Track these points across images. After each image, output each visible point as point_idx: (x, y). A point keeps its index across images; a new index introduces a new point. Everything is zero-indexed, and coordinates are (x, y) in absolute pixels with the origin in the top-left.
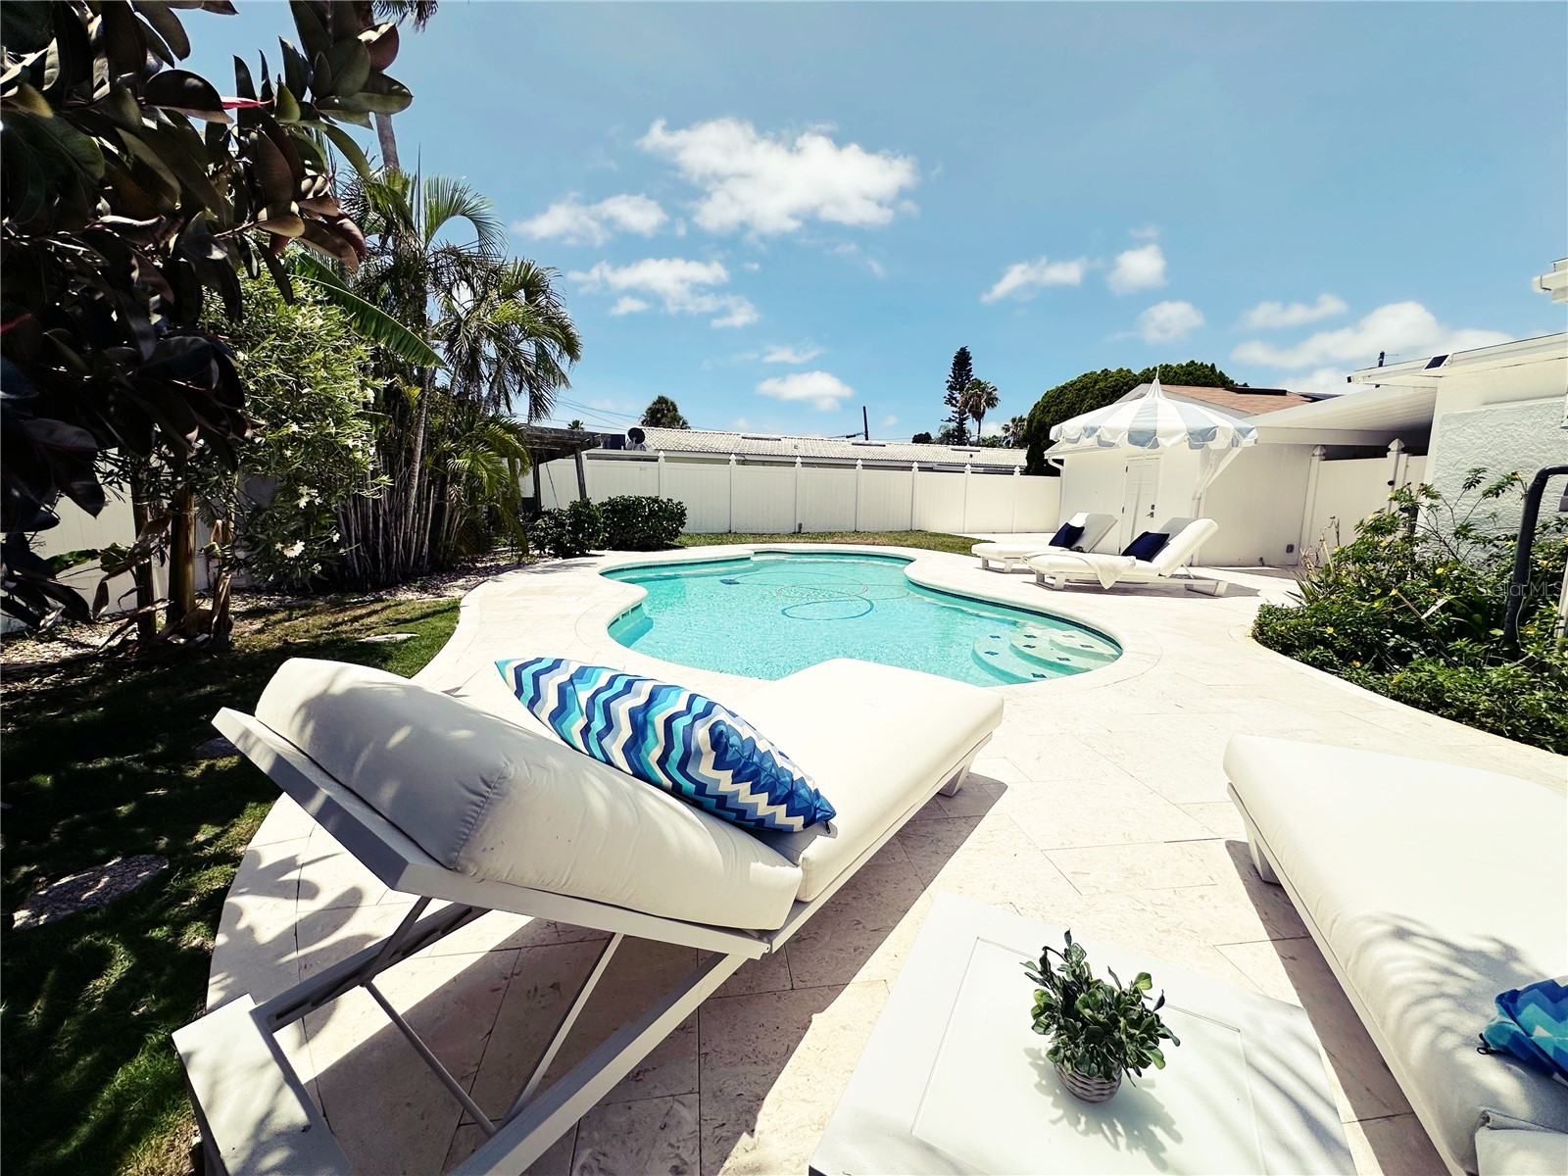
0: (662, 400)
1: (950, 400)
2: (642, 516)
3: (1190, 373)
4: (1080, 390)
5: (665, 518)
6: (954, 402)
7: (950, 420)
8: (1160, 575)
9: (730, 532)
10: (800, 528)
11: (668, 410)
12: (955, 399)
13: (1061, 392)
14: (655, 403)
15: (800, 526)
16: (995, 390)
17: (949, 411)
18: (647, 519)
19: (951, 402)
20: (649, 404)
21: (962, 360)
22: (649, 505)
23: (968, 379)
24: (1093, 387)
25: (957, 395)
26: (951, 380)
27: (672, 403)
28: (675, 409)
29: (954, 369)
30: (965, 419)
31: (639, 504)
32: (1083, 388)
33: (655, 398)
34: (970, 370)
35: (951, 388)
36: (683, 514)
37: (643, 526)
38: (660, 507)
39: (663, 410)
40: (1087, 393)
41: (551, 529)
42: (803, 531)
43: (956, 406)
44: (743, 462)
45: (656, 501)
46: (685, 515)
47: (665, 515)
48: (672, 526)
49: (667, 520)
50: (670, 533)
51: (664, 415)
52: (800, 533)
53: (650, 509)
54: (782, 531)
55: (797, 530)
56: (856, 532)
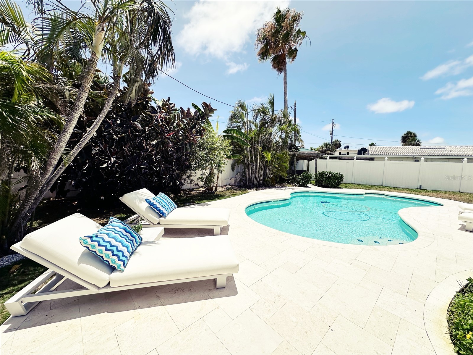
0: (409, 133)
2: (325, 178)
5: (334, 179)
9: (382, 185)
11: (412, 137)
14: (405, 134)
15: (421, 186)
18: (327, 179)
20: (403, 135)
22: (328, 174)
27: (414, 134)
28: (415, 136)
31: (325, 174)
33: (405, 132)
36: (342, 178)
38: (332, 175)
39: (409, 137)
42: (422, 188)
44: (427, 159)
45: (330, 173)
46: (343, 178)
47: (334, 178)
48: (337, 181)
49: (335, 179)
50: (336, 183)
51: (409, 139)
52: (420, 189)
53: (328, 176)
54: (410, 187)
55: (419, 188)
56: (459, 192)
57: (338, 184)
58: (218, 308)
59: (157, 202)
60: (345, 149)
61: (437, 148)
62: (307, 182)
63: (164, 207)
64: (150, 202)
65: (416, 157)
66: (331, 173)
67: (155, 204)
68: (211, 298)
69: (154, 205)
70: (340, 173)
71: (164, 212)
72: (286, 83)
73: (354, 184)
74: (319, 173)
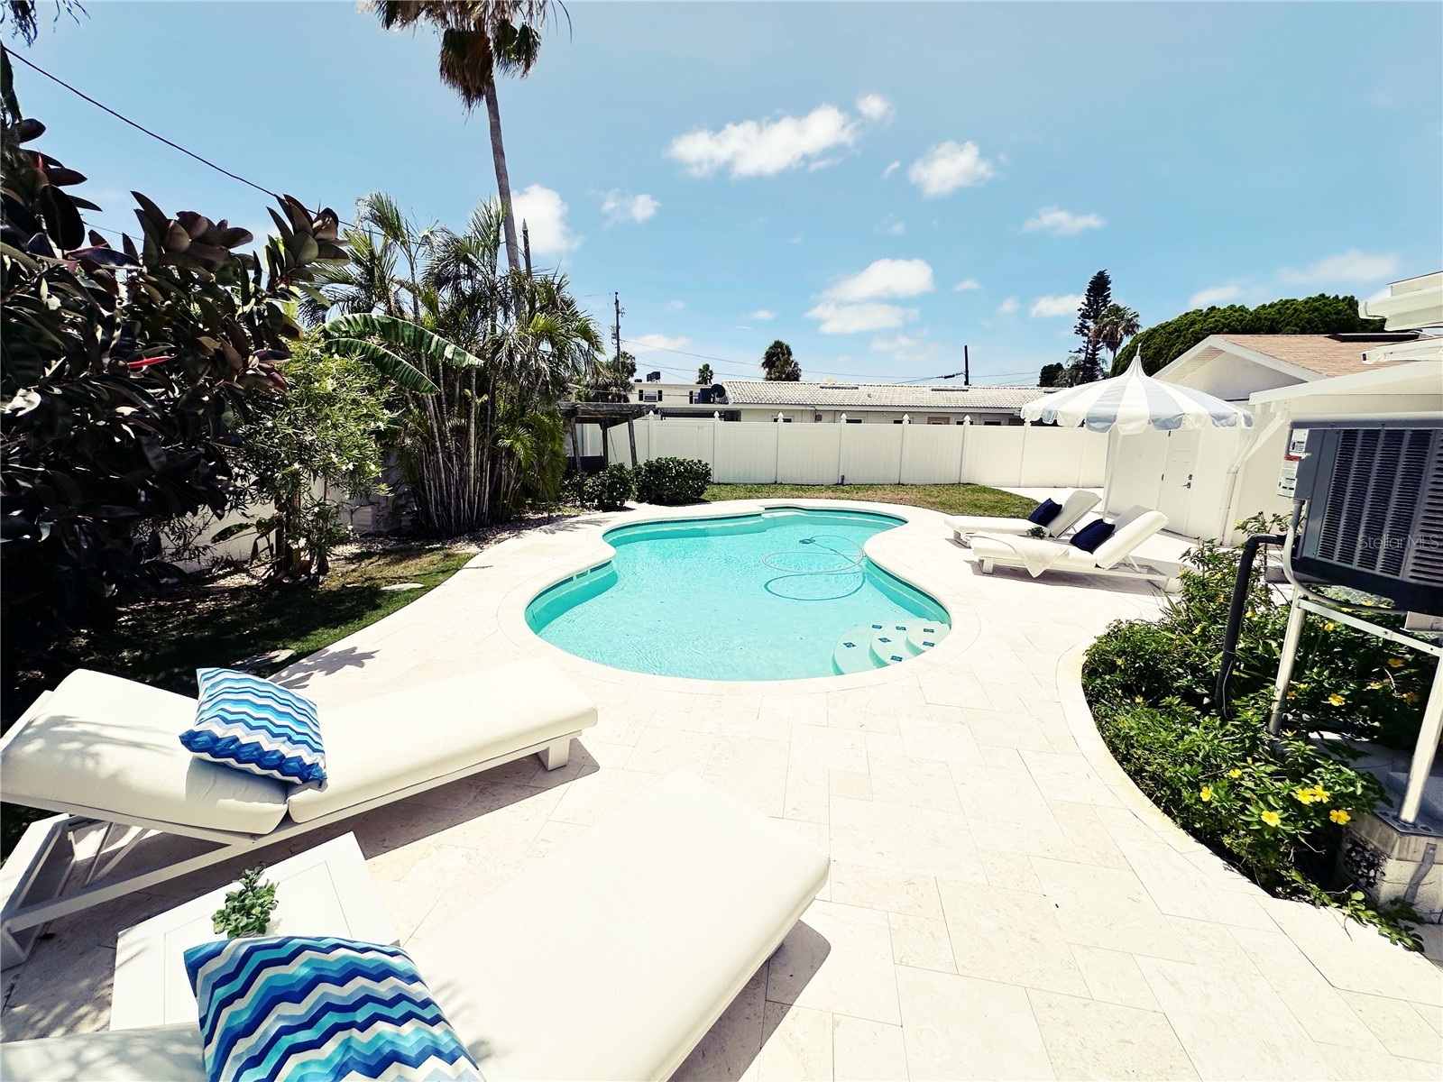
0: (778, 345)
1: (1082, 330)
2: (669, 477)
3: (1316, 309)
4: (1170, 334)
5: (691, 478)
6: (1086, 331)
7: (1080, 351)
8: (1097, 566)
9: (776, 483)
10: (843, 480)
11: (783, 354)
12: (1088, 328)
13: (1151, 335)
14: (771, 348)
15: (843, 478)
16: (1137, 316)
17: (1080, 341)
18: (673, 479)
19: (1082, 332)
20: (766, 348)
21: (1099, 286)
22: (675, 467)
23: (1105, 305)
24: (1188, 329)
25: (1090, 323)
26: (1084, 307)
27: (787, 348)
28: (790, 353)
29: (1090, 295)
30: (1098, 349)
31: (665, 467)
32: (1175, 330)
33: (771, 343)
34: (1108, 296)
35: (1084, 316)
36: (708, 473)
37: (670, 485)
38: (686, 469)
39: (778, 354)
40: (1178, 337)
41: (597, 486)
42: (845, 483)
43: (1087, 335)
45: (680, 463)
46: (710, 474)
47: (691, 476)
48: (697, 484)
49: (693, 480)
50: (696, 490)
51: (778, 359)
52: (842, 484)
53: (676, 471)
54: (825, 482)
55: (840, 482)
56: (899, 484)
57: (701, 490)
58: (836, 1024)
59: (252, 728)
60: (650, 382)
61: (845, 388)
62: (625, 494)
63: (296, 738)
64: (216, 740)
65: (818, 408)
66: (682, 464)
67: (244, 741)
68: (784, 1007)
69: (246, 749)
70: (700, 461)
71: (308, 761)
72: (503, 154)
73: (719, 484)
74: (649, 464)
